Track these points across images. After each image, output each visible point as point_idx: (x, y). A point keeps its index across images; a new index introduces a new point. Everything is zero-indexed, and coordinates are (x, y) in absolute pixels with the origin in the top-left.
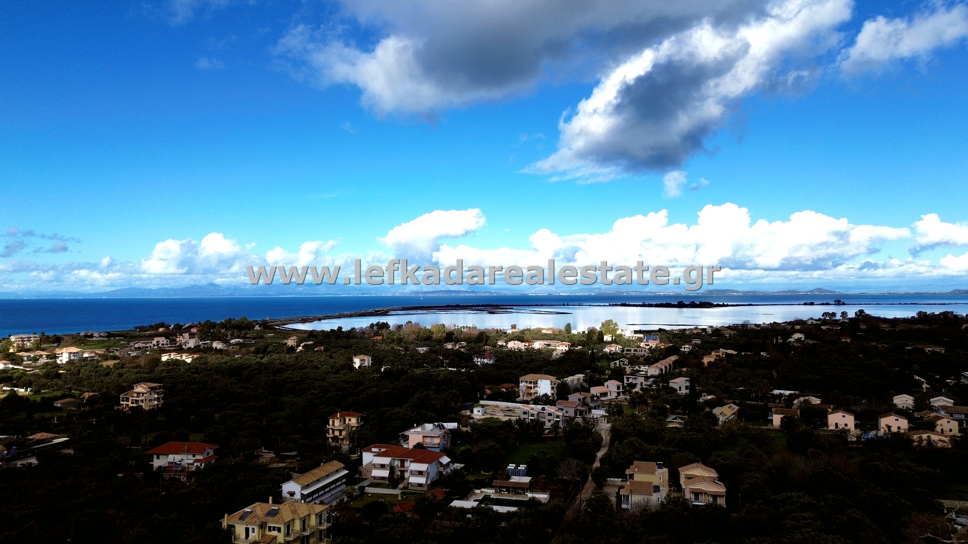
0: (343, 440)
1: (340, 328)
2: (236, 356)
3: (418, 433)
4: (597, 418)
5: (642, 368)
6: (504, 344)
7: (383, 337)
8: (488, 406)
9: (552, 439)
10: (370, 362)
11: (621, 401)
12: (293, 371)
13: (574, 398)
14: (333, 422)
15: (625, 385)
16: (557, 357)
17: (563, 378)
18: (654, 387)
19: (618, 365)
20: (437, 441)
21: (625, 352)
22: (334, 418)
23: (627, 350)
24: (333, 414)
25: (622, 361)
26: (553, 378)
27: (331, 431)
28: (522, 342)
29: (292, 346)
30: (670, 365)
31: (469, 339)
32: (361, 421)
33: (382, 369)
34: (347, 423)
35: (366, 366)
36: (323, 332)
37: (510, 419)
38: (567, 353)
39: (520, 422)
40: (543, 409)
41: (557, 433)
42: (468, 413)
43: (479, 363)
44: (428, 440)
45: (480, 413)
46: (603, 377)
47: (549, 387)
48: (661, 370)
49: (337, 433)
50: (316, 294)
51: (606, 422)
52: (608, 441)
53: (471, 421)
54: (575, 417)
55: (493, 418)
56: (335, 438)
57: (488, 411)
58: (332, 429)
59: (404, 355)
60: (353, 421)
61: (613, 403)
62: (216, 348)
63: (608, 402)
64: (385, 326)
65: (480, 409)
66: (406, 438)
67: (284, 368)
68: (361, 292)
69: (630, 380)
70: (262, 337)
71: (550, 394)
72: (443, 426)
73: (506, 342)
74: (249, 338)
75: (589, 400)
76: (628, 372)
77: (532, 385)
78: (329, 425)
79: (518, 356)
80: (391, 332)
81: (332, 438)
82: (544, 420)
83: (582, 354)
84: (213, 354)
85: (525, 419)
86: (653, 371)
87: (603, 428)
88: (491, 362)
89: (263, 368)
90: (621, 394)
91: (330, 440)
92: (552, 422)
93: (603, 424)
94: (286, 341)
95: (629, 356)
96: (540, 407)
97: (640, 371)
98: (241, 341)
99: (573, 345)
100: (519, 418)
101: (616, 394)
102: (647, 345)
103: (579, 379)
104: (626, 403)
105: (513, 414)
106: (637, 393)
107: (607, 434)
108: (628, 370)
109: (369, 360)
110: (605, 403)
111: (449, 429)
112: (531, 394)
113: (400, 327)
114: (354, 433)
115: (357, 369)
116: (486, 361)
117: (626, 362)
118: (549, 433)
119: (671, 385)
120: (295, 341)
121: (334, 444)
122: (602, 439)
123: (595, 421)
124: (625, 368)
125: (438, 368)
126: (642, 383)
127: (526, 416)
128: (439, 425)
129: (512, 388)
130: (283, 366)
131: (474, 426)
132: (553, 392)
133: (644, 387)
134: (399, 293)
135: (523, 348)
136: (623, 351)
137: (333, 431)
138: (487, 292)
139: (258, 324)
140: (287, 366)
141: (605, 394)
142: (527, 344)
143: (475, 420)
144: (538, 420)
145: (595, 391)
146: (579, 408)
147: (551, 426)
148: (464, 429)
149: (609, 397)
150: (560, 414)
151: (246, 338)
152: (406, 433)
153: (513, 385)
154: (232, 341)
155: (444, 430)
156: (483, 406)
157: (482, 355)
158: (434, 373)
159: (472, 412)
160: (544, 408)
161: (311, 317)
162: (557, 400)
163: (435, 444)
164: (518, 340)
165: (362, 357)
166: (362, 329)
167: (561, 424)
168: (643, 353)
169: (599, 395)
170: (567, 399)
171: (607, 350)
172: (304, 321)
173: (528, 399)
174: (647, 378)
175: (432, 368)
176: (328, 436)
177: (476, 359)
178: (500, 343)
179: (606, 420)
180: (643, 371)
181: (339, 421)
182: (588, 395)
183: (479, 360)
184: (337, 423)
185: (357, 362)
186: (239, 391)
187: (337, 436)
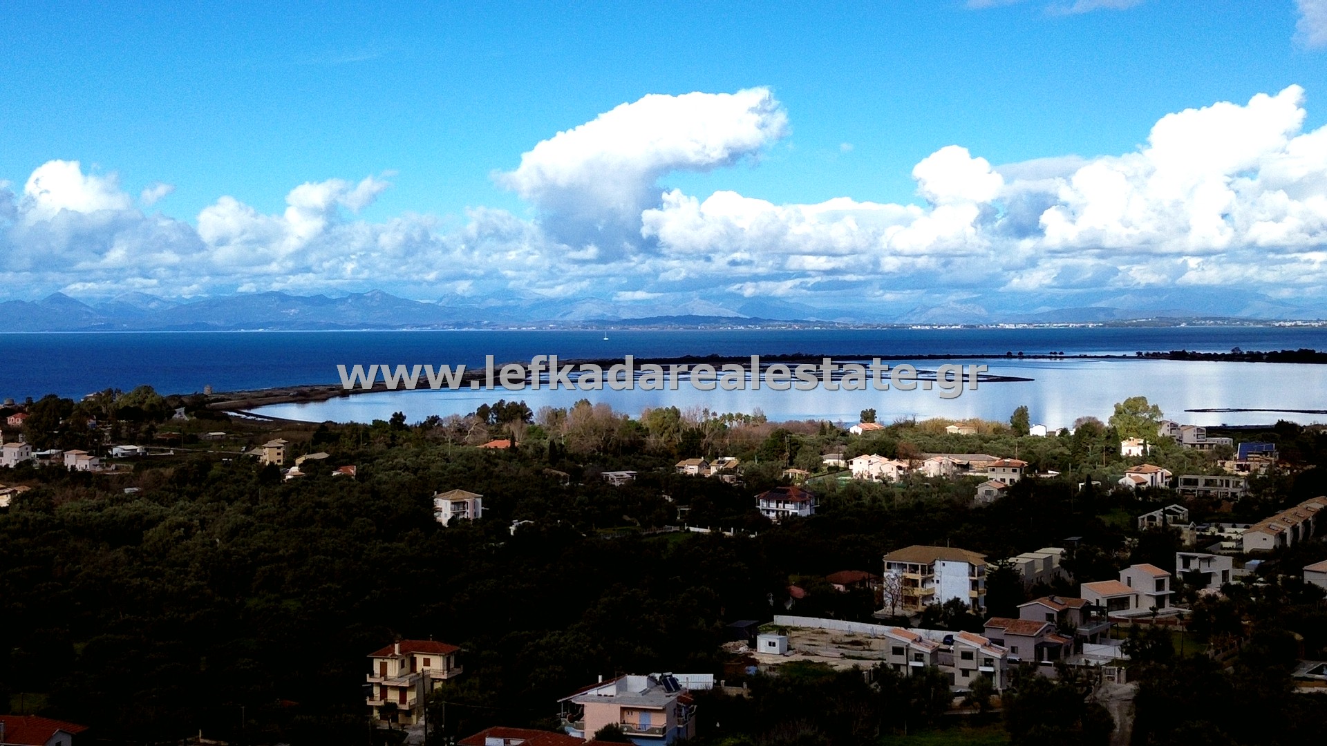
0: (408, 714)
1: (398, 418)
2: (127, 491)
3: (609, 699)
4: (1097, 666)
5: (1229, 531)
6: (842, 463)
7: (513, 440)
8: (796, 629)
9: (974, 721)
10: (480, 508)
11: (1167, 622)
12: (276, 531)
13: (1035, 611)
14: (384, 667)
15: (1179, 576)
16: (989, 499)
17: (1005, 557)
18: (1260, 583)
19: (1159, 522)
20: (659, 721)
21: (1181, 487)
22: (384, 656)
23: (1187, 482)
24: (383, 649)
25: (1170, 512)
26: (977, 558)
27: (377, 691)
28: (891, 458)
29: (272, 463)
30: (1306, 523)
31: (745, 449)
32: (457, 666)
33: (512, 529)
34: (419, 669)
35: (468, 520)
36: (353, 426)
37: (856, 667)
38: (1014, 490)
39: (882, 673)
40: (949, 640)
41: (986, 705)
42: (743, 649)
43: (772, 515)
44: (634, 719)
45: (776, 650)
46: (1116, 554)
47: (966, 580)
48: (1282, 536)
49: (393, 697)
50: (335, 326)
51: (1123, 678)
52: (1129, 730)
53: (752, 670)
54: (1036, 665)
55: (810, 662)
56: (389, 710)
57: (797, 644)
58: (379, 684)
59: (571, 490)
60: (436, 666)
61: (1143, 626)
62: (73, 467)
63: (1129, 625)
64: (519, 412)
65: (775, 638)
66: (577, 713)
67: (252, 524)
68: (453, 321)
69: (1194, 565)
70: (193, 440)
71: (966, 600)
72: (674, 681)
73: (848, 458)
74: (161, 442)
75: (1075, 618)
76: (1187, 543)
77: (918, 576)
78: (372, 674)
79: (879, 496)
80: (535, 429)
81: (379, 708)
82: (950, 670)
83: (1060, 489)
84: (66, 485)
85: (897, 666)
86: (1259, 539)
87: (1115, 693)
88: (806, 512)
89: (196, 522)
90: (1167, 602)
91: (376, 714)
92: (973, 676)
93: (1115, 684)
94: (256, 451)
95: (1190, 498)
96: (940, 635)
97: (1222, 539)
98: (139, 449)
99: (1033, 467)
100: (883, 665)
101: (1152, 603)
102: (1242, 468)
103: (1048, 561)
104: (1179, 628)
105: (866, 654)
106: (1211, 599)
107: (1125, 711)
108: (1188, 535)
109: (475, 504)
110: (1121, 625)
111: (693, 692)
112: (914, 600)
113: (556, 416)
114: (438, 695)
115: (444, 527)
116: (791, 508)
117: (1183, 512)
118: (964, 705)
119: (1308, 577)
120: (281, 451)
121: (385, 725)
122: (1110, 724)
123: (1094, 675)
124: (1180, 532)
125: (660, 526)
126: (1225, 573)
127: (900, 659)
128: (663, 678)
129: (862, 582)
130: (249, 519)
131: (760, 683)
132: (975, 594)
133: (1233, 583)
134: (555, 322)
135: (894, 475)
136: (1174, 484)
137: (384, 690)
138: (796, 321)
139: (181, 404)
140: (261, 518)
141: (1121, 603)
142: (905, 464)
143: (762, 669)
144: (935, 670)
145: (1094, 592)
146: (1049, 639)
147: (971, 686)
148: (733, 691)
149: (1132, 611)
150: (996, 654)
151: (154, 442)
152: (577, 699)
153: (865, 575)
154: (117, 450)
155: (678, 693)
156: (782, 630)
157: (781, 490)
158: (651, 540)
159: (753, 645)
160: (950, 637)
161: (321, 388)
162: (987, 617)
163: (652, 730)
164: (881, 454)
165: (457, 494)
166: (456, 419)
167: (997, 683)
168: (1231, 489)
169: (1103, 603)
170: (1016, 614)
171: (1129, 480)
172: (303, 398)
173: (908, 614)
174: (1240, 558)
175: (646, 526)
176: (369, 703)
177: (763, 505)
178: (830, 461)
179: (1123, 673)
180: (1229, 539)
181: (397, 663)
182: (1074, 605)
183: (773, 505)
184: (393, 669)
185: (445, 509)
186: (137, 581)
187: (395, 704)
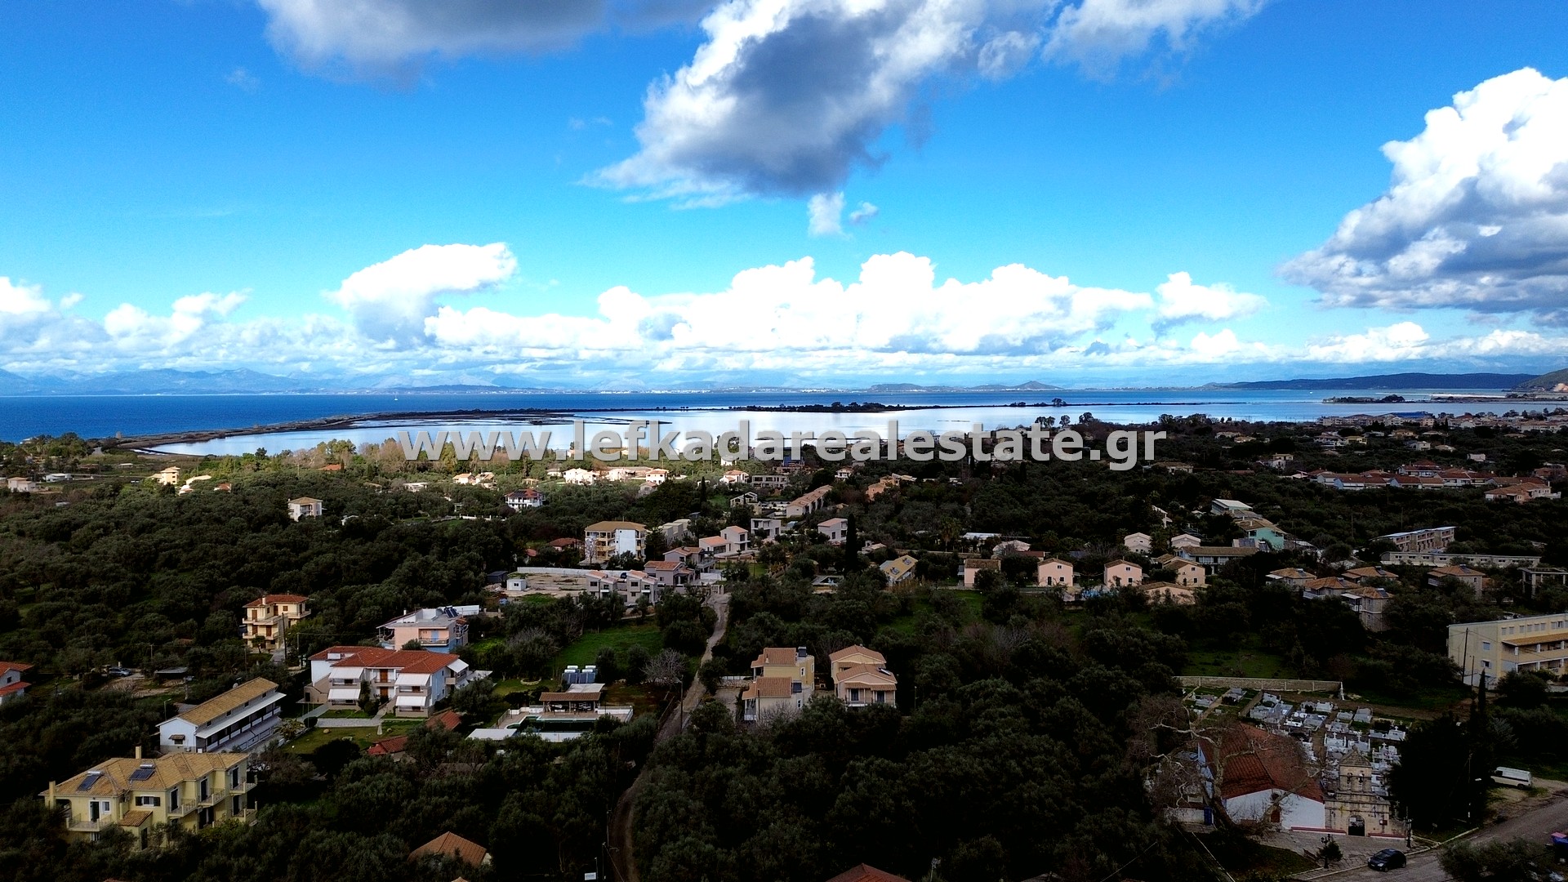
0: (273, 642)
1: (261, 453)
2: (58, 504)
3: (411, 625)
4: (708, 586)
5: (779, 506)
6: (559, 474)
7: (343, 465)
8: (531, 575)
9: (639, 622)
10: (321, 509)
11: (746, 559)
12: (173, 528)
13: (673, 556)
14: (255, 614)
15: (753, 532)
16: (647, 493)
17: (656, 525)
18: (796, 534)
19: (742, 503)
20: (444, 636)
21: (753, 482)
22: (255, 606)
23: (757, 479)
24: (252, 600)
25: (748, 496)
26: (640, 527)
27: (250, 629)
28: (589, 470)
29: (169, 484)
30: (819, 500)
31: (498, 467)
32: (307, 610)
33: (343, 521)
34: (280, 613)
35: (312, 516)
36: (230, 458)
37: (569, 595)
38: (663, 485)
39: (585, 598)
40: (624, 576)
41: (645, 612)
42: (498, 588)
43: (516, 507)
44: (428, 636)
45: (519, 588)
46: (718, 521)
47: (634, 540)
48: (807, 508)
49: (262, 632)
50: (215, 392)
51: (722, 591)
52: (725, 620)
53: (504, 601)
54: (674, 587)
55: (540, 594)
56: (259, 641)
57: (532, 584)
58: (252, 625)
59: (383, 496)
60: (292, 610)
61: (733, 561)
62: (15, 490)
63: (726, 561)
64: (348, 447)
65: (518, 581)
66: (389, 634)
67: (154, 524)
68: (299, 388)
69: (761, 526)
70: (108, 469)
71: (634, 553)
72: (454, 611)
73: (563, 471)
74: (82, 471)
75: (696, 559)
76: (757, 513)
77: (606, 539)
78: (246, 618)
79: (583, 493)
80: (358, 457)
81: (253, 641)
82: (624, 593)
83: (686, 487)
84: (10, 501)
85: (593, 593)
86: (795, 509)
87: (716, 600)
88: (537, 504)
89: (112, 524)
90: (746, 546)
91: (250, 643)
92: (638, 596)
93: (718, 595)
94: (156, 476)
95: (758, 488)
96: (618, 573)
97: (775, 510)
98: (66, 476)
99: (672, 473)
100: (585, 593)
101: (739, 548)
102: (786, 471)
103: (681, 527)
104: (753, 561)
105: (574, 587)
106: (769, 544)
107: (724, 609)
108: (757, 509)
109: (317, 506)
110: (721, 561)
111: (465, 617)
112: (603, 554)
113: (372, 448)
114: (294, 630)
115: (295, 522)
116: (528, 502)
117: (755, 497)
118: (633, 613)
119: (820, 530)
120: (175, 475)
121: (256, 651)
122: (715, 618)
123: (707, 591)
124: (753, 508)
125: (443, 516)
126: (777, 529)
127: (595, 589)
128: (447, 611)
129: (572, 545)
130: (153, 521)
131: (508, 610)
132: (639, 548)
133: (781, 535)
134: (370, 389)
135: (591, 480)
136: (749, 481)
137: (255, 628)
138: (529, 389)
139: (99, 445)
140: (162, 520)
141: (722, 548)
142: (597, 474)
143: (510, 600)
144: (616, 594)
145: (706, 543)
146: (681, 571)
147: (637, 602)
148: (492, 615)
149: (727, 553)
150: (651, 582)
151: (77, 471)
152: (389, 626)
153: (574, 540)
154: (48, 477)
155: (457, 618)
156: (523, 576)
157: (521, 494)
158: (437, 525)
159: (504, 585)
160: (625, 574)
161: (205, 433)
162: (646, 561)
163: (440, 642)
164: (582, 468)
165: (305, 500)
166: (303, 451)
167: (652, 599)
168: (780, 483)
169: (712, 549)
170: (662, 558)
171: (725, 479)
172: (191, 440)
173: (600, 562)
174: (785, 521)
175: (434, 517)
176: (244, 637)
177: (510, 501)
178: (552, 473)
179: (722, 588)
180: (779, 510)
181: (265, 610)
182: (695, 551)
183: (516, 501)
184: (261, 614)
185: (296, 510)
186: (67, 565)
187: (263, 637)
